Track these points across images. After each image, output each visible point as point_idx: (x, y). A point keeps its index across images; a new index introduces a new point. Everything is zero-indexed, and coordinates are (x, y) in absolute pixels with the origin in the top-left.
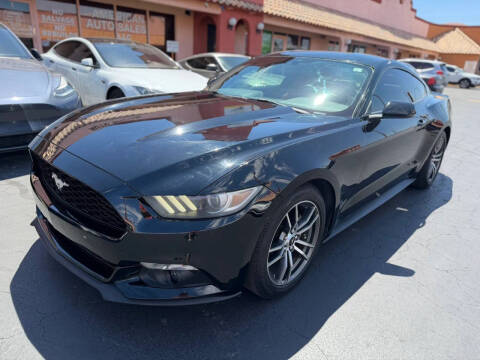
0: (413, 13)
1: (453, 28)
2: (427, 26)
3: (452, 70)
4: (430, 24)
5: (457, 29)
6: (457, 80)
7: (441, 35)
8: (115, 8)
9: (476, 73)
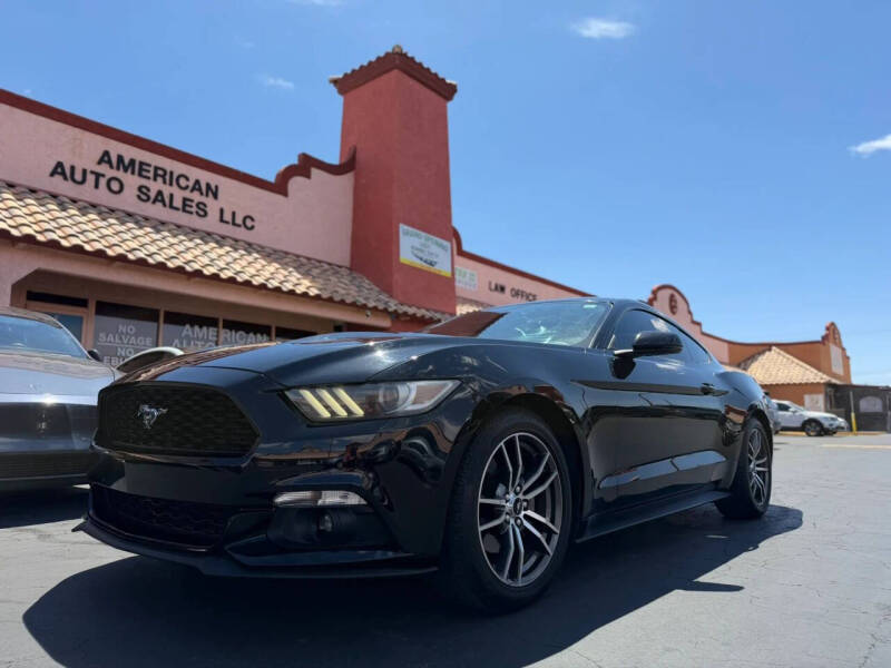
0: (697, 328)
1: (768, 347)
2: (726, 345)
3: (785, 408)
4: (730, 343)
5: (774, 348)
6: (798, 425)
7: (752, 358)
8: (221, 324)
9: (827, 411)
